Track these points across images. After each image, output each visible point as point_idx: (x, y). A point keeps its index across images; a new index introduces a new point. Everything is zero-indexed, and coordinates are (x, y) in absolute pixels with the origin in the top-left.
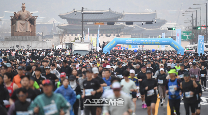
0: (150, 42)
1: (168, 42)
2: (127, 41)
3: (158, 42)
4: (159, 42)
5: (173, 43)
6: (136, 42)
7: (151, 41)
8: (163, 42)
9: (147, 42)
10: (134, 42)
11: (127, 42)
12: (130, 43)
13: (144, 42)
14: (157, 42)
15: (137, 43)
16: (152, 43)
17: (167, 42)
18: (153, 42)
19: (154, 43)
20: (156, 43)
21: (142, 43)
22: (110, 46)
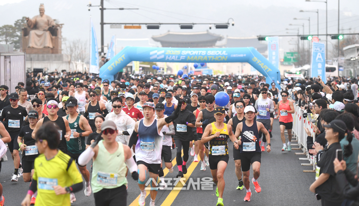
0: (204, 56)
1: (245, 55)
2: (151, 53)
3: (222, 56)
4: (225, 56)
5: (255, 59)
6: (172, 55)
7: (206, 53)
8: (234, 56)
9: (198, 56)
10: (169, 57)
11: (152, 56)
12: (159, 58)
13: (191, 56)
14: (219, 55)
15: (174, 58)
16: (208, 58)
17: (242, 55)
18: (210, 57)
19: (213, 58)
20: (217, 58)
21: (186, 58)
22: (115, 64)
